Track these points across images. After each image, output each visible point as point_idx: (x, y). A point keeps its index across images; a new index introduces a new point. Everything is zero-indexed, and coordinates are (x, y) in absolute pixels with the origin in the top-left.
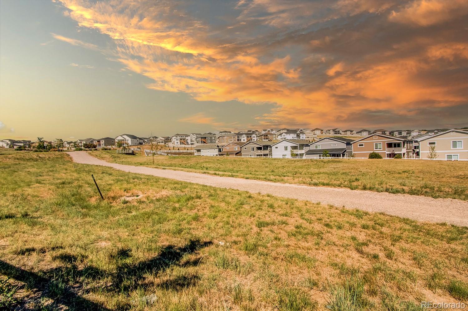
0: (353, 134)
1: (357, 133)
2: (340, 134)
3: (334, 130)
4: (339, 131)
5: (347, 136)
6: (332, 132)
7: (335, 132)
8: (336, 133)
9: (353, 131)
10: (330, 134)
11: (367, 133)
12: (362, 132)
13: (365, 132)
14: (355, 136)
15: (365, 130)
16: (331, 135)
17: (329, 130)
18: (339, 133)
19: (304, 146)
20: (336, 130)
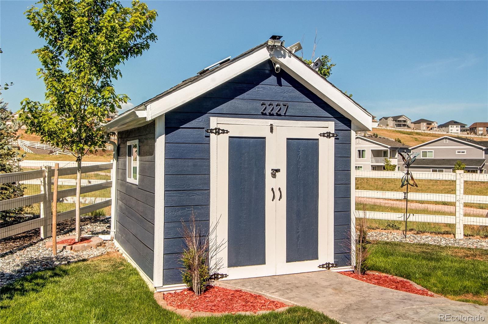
0: (431, 129)
1: (441, 126)
2: (406, 127)
3: (395, 119)
4: (405, 121)
5: (420, 131)
6: (391, 123)
7: (397, 123)
8: (399, 125)
9: (433, 122)
10: (387, 125)
11: (459, 128)
12: (450, 126)
13: (455, 126)
14: (436, 133)
15: (455, 123)
16: (391, 129)
17: (386, 118)
18: (404, 125)
19: (397, 151)
20: (399, 119)
